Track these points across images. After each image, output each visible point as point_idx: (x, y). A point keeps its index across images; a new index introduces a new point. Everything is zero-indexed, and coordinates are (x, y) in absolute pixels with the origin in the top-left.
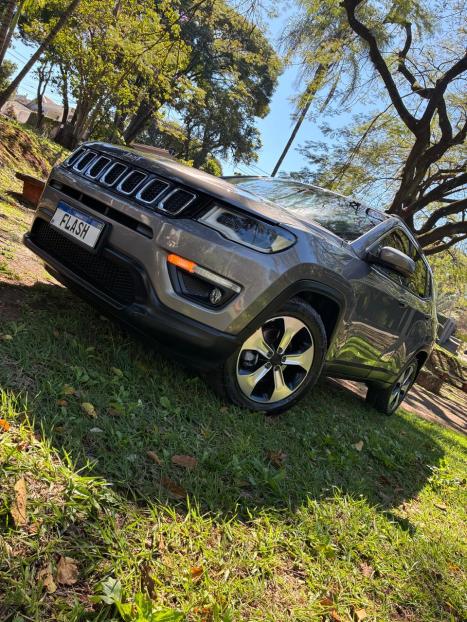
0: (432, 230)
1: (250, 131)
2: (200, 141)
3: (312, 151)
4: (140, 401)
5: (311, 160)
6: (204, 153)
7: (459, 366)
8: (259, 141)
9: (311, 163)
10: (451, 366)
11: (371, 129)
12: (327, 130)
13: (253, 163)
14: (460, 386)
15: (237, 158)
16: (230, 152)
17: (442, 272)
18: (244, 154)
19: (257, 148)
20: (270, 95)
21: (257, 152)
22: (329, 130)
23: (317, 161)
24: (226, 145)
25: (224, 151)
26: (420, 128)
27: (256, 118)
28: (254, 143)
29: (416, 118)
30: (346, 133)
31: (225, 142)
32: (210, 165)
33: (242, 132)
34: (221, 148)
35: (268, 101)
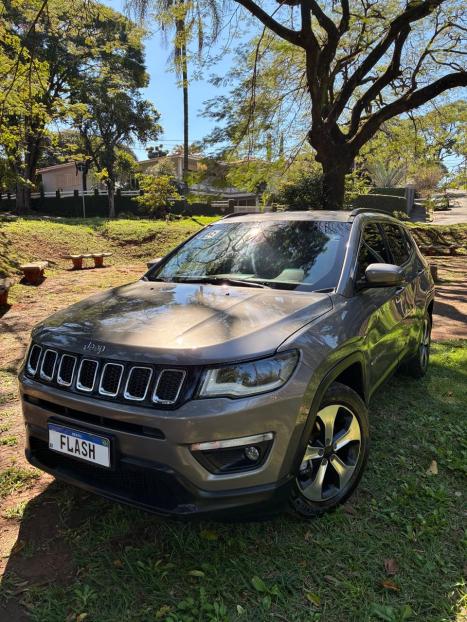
0: (360, 128)
1: (142, 106)
2: (99, 140)
3: (214, 110)
4: (239, 607)
5: (217, 118)
6: (110, 149)
7: (439, 234)
8: (155, 112)
9: (218, 120)
10: (432, 238)
11: (258, 57)
12: (217, 81)
13: (160, 136)
14: (448, 252)
15: (143, 138)
16: (133, 135)
17: (382, 151)
18: (148, 132)
19: (156, 119)
20: (142, 62)
21: (159, 123)
22: (218, 80)
23: (223, 116)
24: (127, 131)
25: (127, 137)
26: (303, 38)
27: (140, 90)
28: (152, 116)
29: (296, 30)
30: (235, 74)
31: (124, 129)
32: (120, 157)
33: (135, 111)
34: (122, 136)
35: (143, 68)
